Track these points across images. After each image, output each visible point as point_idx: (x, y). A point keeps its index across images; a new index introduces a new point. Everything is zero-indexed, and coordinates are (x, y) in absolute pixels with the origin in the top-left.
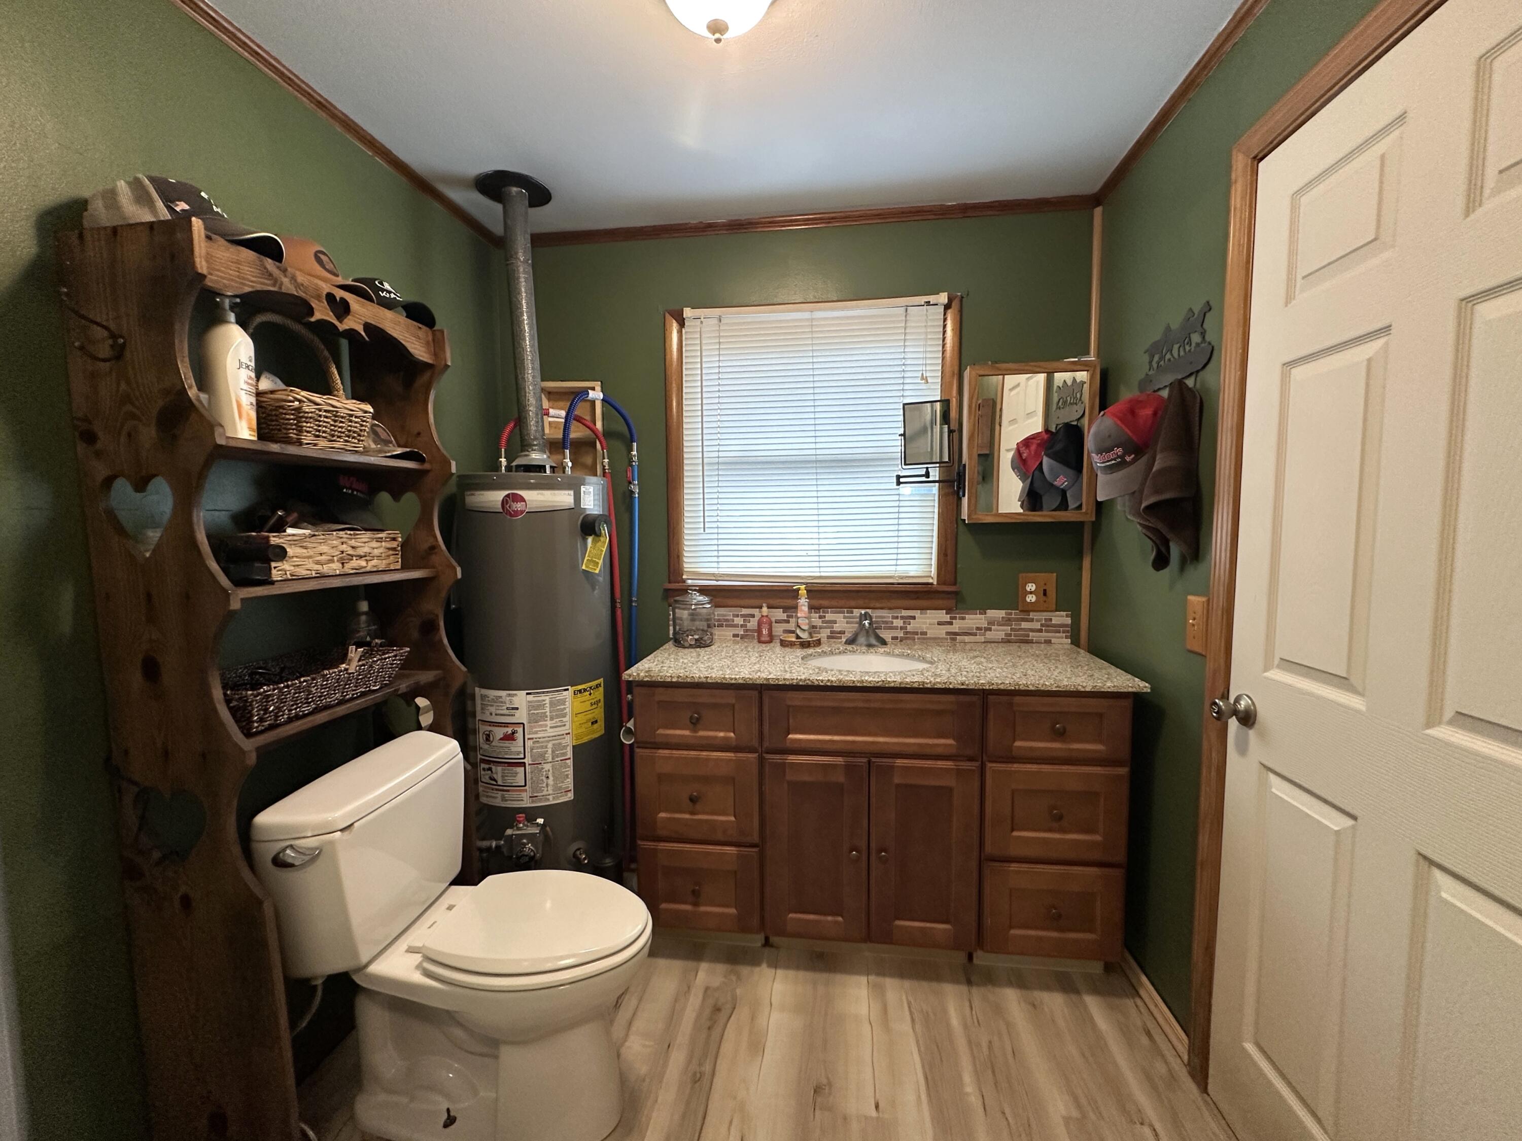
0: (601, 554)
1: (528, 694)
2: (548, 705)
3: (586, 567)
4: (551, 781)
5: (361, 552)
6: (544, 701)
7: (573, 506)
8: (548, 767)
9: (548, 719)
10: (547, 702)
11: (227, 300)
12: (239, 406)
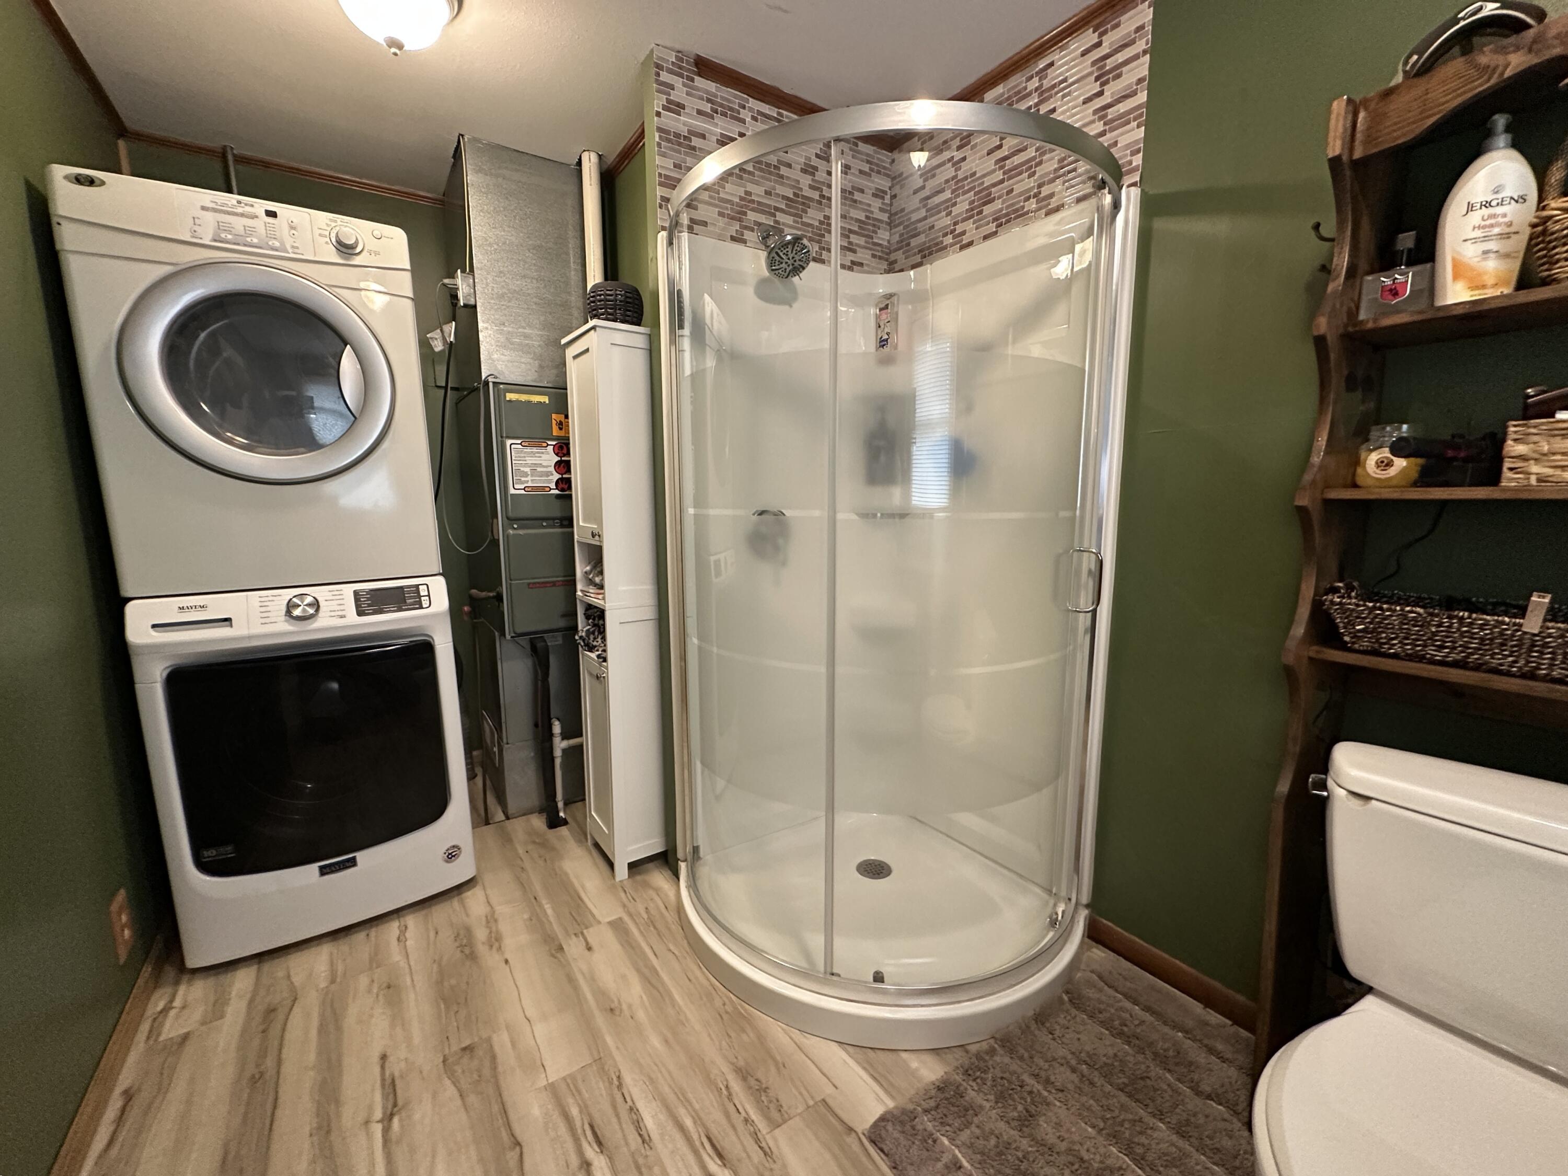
11: (1501, 121)
12: (1457, 265)
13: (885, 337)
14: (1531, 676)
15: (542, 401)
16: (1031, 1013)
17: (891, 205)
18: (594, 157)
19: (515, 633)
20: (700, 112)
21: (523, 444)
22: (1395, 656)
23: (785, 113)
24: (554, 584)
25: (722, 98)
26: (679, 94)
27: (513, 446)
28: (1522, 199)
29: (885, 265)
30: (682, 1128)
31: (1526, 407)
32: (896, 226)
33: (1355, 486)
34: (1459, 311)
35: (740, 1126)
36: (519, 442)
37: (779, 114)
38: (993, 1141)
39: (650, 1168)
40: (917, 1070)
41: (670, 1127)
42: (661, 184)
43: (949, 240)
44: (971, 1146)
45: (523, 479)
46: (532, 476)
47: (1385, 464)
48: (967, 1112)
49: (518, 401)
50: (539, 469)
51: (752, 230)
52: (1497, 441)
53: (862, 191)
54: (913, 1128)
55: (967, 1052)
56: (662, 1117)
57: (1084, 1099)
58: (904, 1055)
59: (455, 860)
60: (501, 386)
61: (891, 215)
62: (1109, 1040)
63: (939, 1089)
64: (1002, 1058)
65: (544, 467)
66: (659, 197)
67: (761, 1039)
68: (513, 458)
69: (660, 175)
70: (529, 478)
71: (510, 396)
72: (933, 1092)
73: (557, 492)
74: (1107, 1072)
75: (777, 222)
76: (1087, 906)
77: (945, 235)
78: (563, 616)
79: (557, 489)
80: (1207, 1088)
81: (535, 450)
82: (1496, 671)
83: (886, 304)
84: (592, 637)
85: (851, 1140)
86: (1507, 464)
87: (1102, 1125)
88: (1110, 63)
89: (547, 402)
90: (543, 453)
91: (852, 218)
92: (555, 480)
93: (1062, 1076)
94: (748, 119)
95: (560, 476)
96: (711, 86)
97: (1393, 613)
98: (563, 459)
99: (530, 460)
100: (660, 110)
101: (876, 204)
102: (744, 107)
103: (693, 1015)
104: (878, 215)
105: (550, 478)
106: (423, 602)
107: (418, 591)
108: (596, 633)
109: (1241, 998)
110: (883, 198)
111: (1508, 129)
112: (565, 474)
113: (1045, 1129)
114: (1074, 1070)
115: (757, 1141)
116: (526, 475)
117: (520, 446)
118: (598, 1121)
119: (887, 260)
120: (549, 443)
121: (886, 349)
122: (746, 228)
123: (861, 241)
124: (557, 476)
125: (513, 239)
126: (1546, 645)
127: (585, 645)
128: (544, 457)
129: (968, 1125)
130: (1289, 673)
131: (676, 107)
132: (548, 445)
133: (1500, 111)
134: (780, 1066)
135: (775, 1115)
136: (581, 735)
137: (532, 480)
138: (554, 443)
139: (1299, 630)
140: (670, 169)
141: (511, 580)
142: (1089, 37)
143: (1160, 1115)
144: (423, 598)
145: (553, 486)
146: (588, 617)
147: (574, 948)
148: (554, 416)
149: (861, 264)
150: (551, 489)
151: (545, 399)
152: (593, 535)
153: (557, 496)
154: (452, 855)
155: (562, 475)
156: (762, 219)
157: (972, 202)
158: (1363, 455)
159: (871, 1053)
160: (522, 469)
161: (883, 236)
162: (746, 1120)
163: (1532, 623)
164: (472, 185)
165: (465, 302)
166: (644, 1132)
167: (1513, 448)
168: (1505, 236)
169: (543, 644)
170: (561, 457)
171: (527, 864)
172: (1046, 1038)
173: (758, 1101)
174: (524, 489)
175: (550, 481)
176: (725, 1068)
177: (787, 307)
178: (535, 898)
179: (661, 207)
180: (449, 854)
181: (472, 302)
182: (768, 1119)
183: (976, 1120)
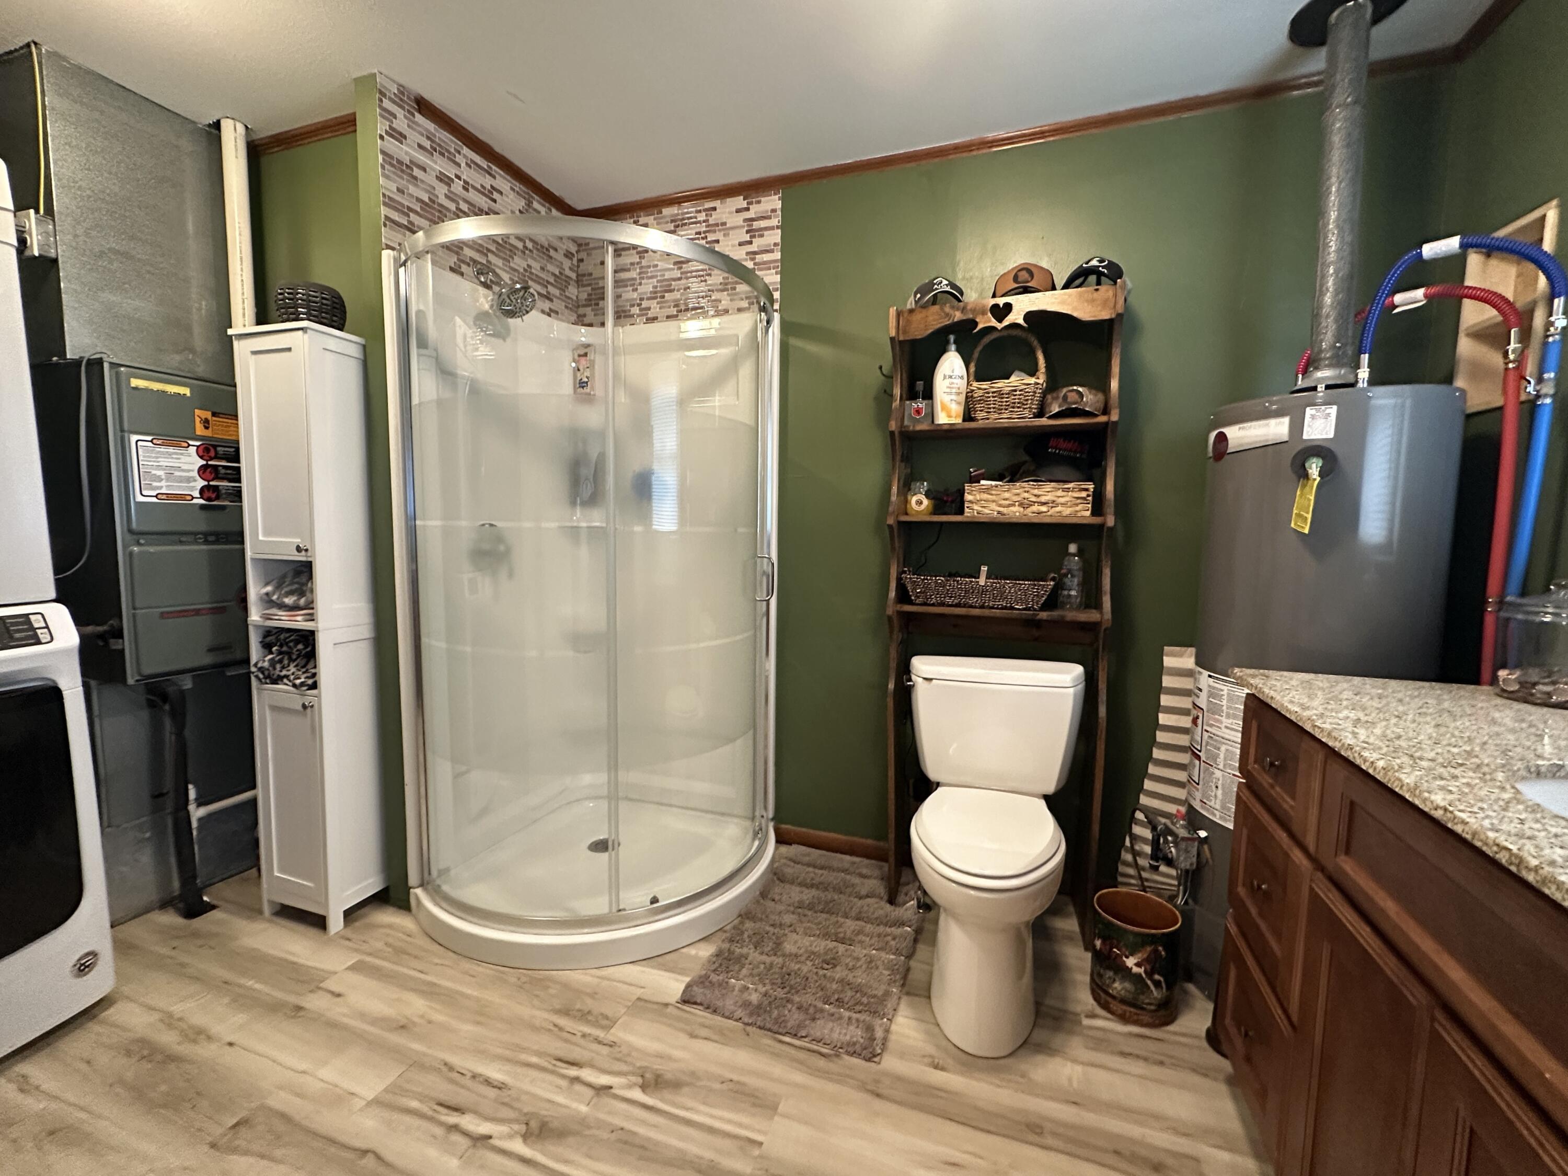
0: (1309, 506)
1: (1210, 676)
2: (1225, 697)
3: (1295, 524)
4: (1220, 792)
5: (1043, 499)
6: (1222, 690)
7: (1286, 439)
8: (1218, 774)
9: (1224, 715)
10: (1225, 692)
11: (952, 338)
12: (942, 403)
13: (586, 380)
14: (982, 607)
15: (182, 393)
16: (758, 893)
17: (578, 266)
18: (241, 129)
19: (140, 674)
20: (420, 146)
21: (155, 441)
22: (933, 605)
23: (494, 167)
24: (197, 612)
25: (439, 138)
26: (401, 124)
27: (140, 443)
28: (962, 378)
29: (574, 318)
30: (529, 1065)
31: (971, 477)
32: (584, 286)
33: (907, 514)
34: (946, 427)
35: (582, 1042)
36: (149, 438)
37: (488, 166)
38: (762, 966)
39: (518, 1099)
40: (697, 954)
41: (520, 1070)
42: (385, 204)
43: (635, 310)
44: (751, 975)
45: (155, 484)
46: (167, 480)
47: (920, 503)
48: (740, 960)
49: (146, 390)
50: (177, 474)
51: (469, 265)
52: (962, 493)
53: (556, 250)
54: (710, 982)
55: (725, 932)
56: (508, 1067)
57: (804, 925)
58: (684, 950)
59: (90, 971)
60: (122, 369)
61: (578, 276)
62: (806, 891)
63: (717, 955)
64: (749, 925)
65: (184, 471)
66: (383, 216)
67: (566, 986)
68: (140, 458)
69: (384, 195)
70: (163, 483)
71: (135, 382)
72: (714, 959)
73: (202, 501)
74: (811, 907)
75: (488, 261)
76: (772, 819)
77: (633, 306)
78: (211, 650)
79: (202, 497)
80: (863, 892)
81: (171, 450)
82: (971, 607)
83: (583, 352)
84: (278, 666)
85: (670, 1010)
86: (966, 505)
87: (818, 932)
88: (756, 225)
89: (188, 394)
90: (182, 454)
91: (548, 271)
92: (199, 488)
93: (788, 919)
94: (463, 165)
95: (206, 483)
96: (431, 126)
97: (931, 580)
98: (210, 463)
99: (164, 462)
100: (384, 134)
101: (567, 263)
102: (459, 153)
103: (494, 997)
104: (568, 272)
105: (192, 484)
106: (41, 636)
107: (29, 622)
108: (286, 662)
109: (869, 842)
110: (571, 259)
111: (955, 343)
112: (212, 480)
113: (789, 947)
114: (793, 913)
115: (600, 1042)
116: (159, 479)
117: (150, 444)
118: (443, 1097)
119: (576, 312)
120: (191, 443)
121: (587, 390)
122: (463, 262)
123: (556, 292)
124: (202, 483)
125: (117, 189)
126: (987, 591)
127: (266, 678)
128: (184, 459)
129: (743, 967)
130: (890, 618)
131: (400, 137)
132: (189, 445)
133: (952, 333)
134: (593, 995)
135: (605, 1022)
136: (253, 786)
137: (167, 486)
138: (198, 443)
139: (892, 594)
140: (393, 192)
141: (134, 608)
142: (740, 202)
143: (846, 916)
144: (39, 631)
145: (196, 494)
146: (267, 647)
147: (315, 1002)
148: (197, 412)
149: (557, 313)
150: (193, 498)
151: (186, 391)
152: (299, 549)
153: (202, 507)
154: (84, 967)
155: (208, 481)
156: (477, 257)
157: (655, 287)
158: (909, 497)
159: (659, 959)
160: (154, 472)
161: (572, 291)
162: (584, 1036)
163: (982, 581)
164: (53, 109)
165: (42, 253)
166: (496, 1083)
167: (968, 497)
168: (958, 394)
169: (175, 688)
170: (207, 461)
171: (185, 959)
172: (771, 904)
173: (588, 1022)
174: (156, 496)
175: (193, 489)
176: (546, 1015)
177: (501, 341)
178: (226, 983)
179: (385, 225)
180: (82, 965)
181: (52, 254)
182: (603, 1027)
183: (747, 961)
